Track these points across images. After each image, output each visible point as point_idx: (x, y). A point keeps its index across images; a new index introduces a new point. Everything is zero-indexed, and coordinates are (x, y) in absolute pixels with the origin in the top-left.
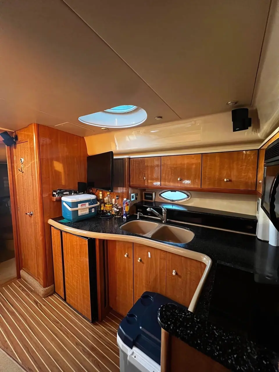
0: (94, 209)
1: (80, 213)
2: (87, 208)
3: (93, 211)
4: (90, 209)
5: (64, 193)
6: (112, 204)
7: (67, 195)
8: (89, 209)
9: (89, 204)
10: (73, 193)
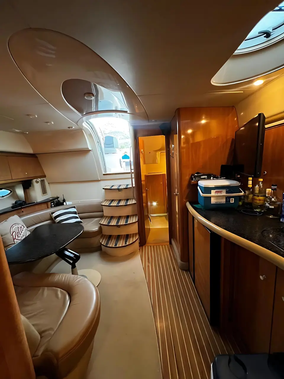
0: (233, 199)
1: (213, 201)
2: (223, 196)
3: (232, 201)
4: (228, 198)
5: (202, 177)
6: (266, 196)
7: (204, 179)
8: (226, 198)
9: (226, 192)
10: (212, 178)
